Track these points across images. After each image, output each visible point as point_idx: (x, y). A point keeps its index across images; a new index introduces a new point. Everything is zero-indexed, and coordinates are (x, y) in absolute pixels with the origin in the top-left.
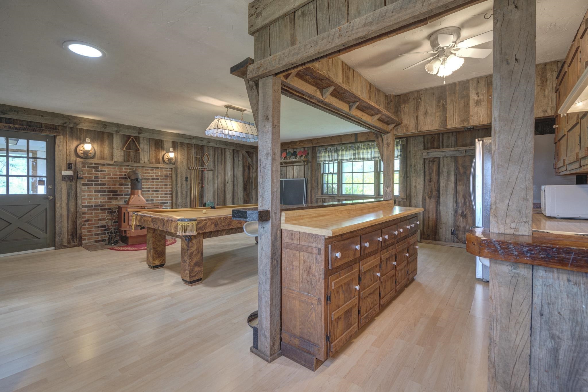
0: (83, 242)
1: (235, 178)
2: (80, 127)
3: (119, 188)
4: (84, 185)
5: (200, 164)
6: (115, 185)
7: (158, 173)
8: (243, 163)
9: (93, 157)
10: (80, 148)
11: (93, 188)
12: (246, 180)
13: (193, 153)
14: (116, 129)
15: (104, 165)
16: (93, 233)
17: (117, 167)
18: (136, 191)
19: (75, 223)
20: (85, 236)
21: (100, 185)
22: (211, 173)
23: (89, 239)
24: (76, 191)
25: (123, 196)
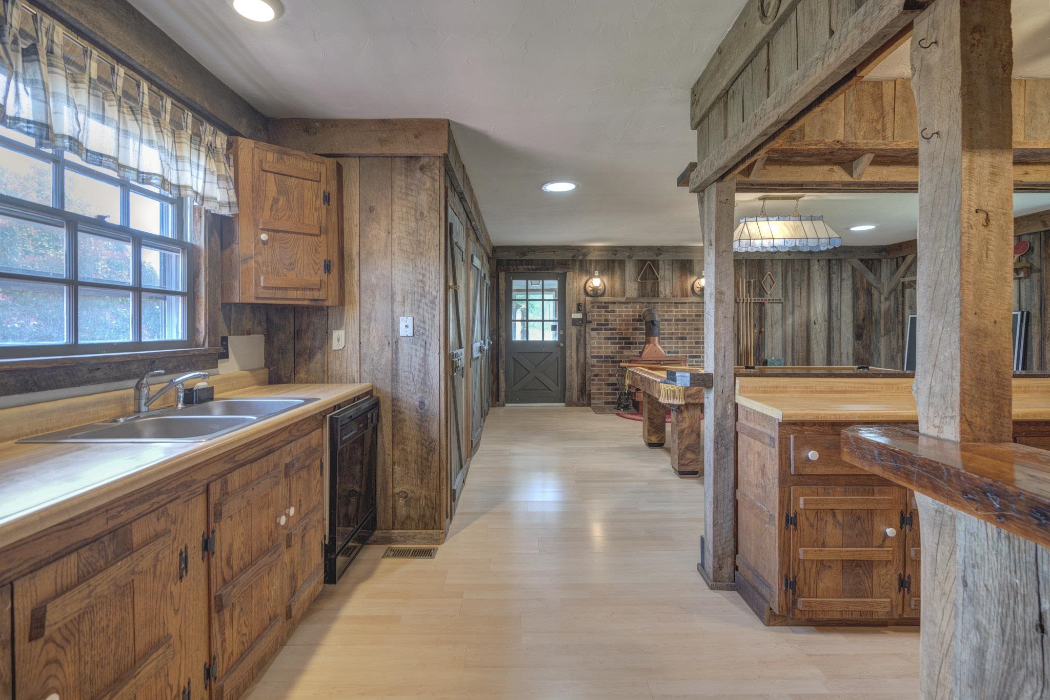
0: (593, 401)
1: (834, 315)
2: (589, 258)
3: (632, 334)
4: (593, 329)
5: (757, 292)
6: (627, 329)
7: (685, 312)
8: (854, 284)
9: (603, 295)
10: (589, 284)
11: (604, 334)
12: (861, 317)
13: (744, 275)
14: (628, 254)
15: (615, 303)
16: (603, 392)
17: (630, 305)
18: (652, 338)
19: (584, 376)
20: (594, 394)
21: (611, 329)
22: (778, 308)
23: (598, 399)
24: (585, 337)
25: (638, 345)
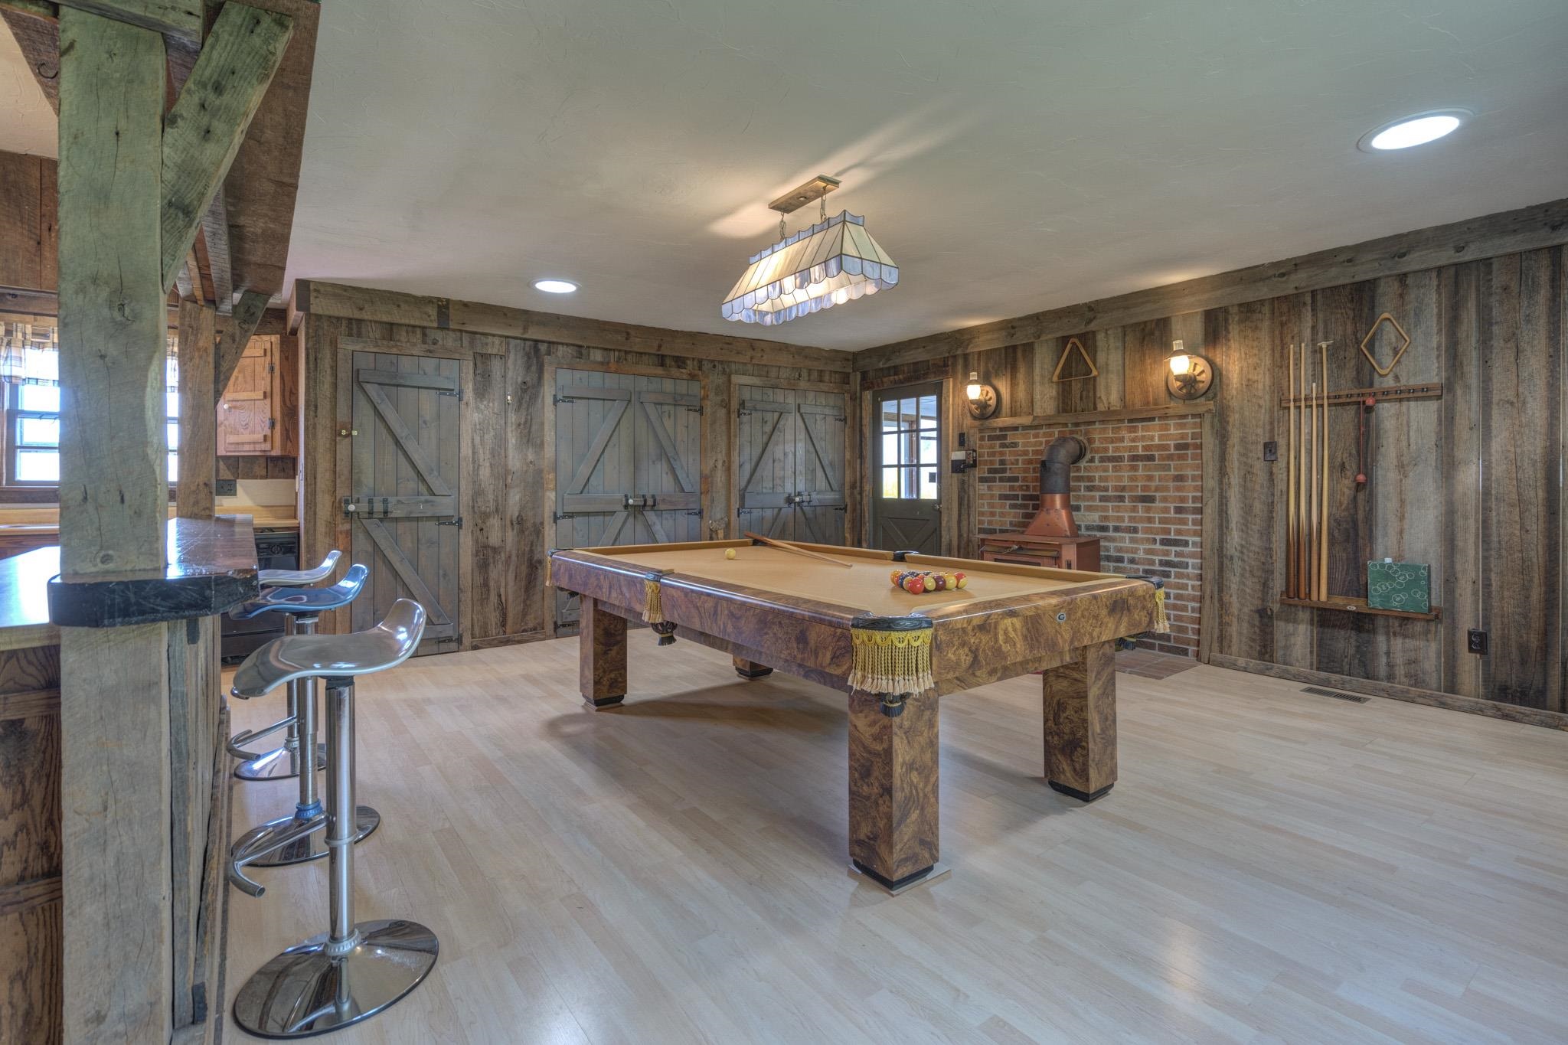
4: (982, 480)
7: (1152, 438)
9: (997, 414)
11: (998, 489)
14: (1035, 330)
15: (1016, 428)
17: (1041, 431)
18: (1048, 497)
21: (1010, 479)
22: (1423, 416)
24: (970, 495)
